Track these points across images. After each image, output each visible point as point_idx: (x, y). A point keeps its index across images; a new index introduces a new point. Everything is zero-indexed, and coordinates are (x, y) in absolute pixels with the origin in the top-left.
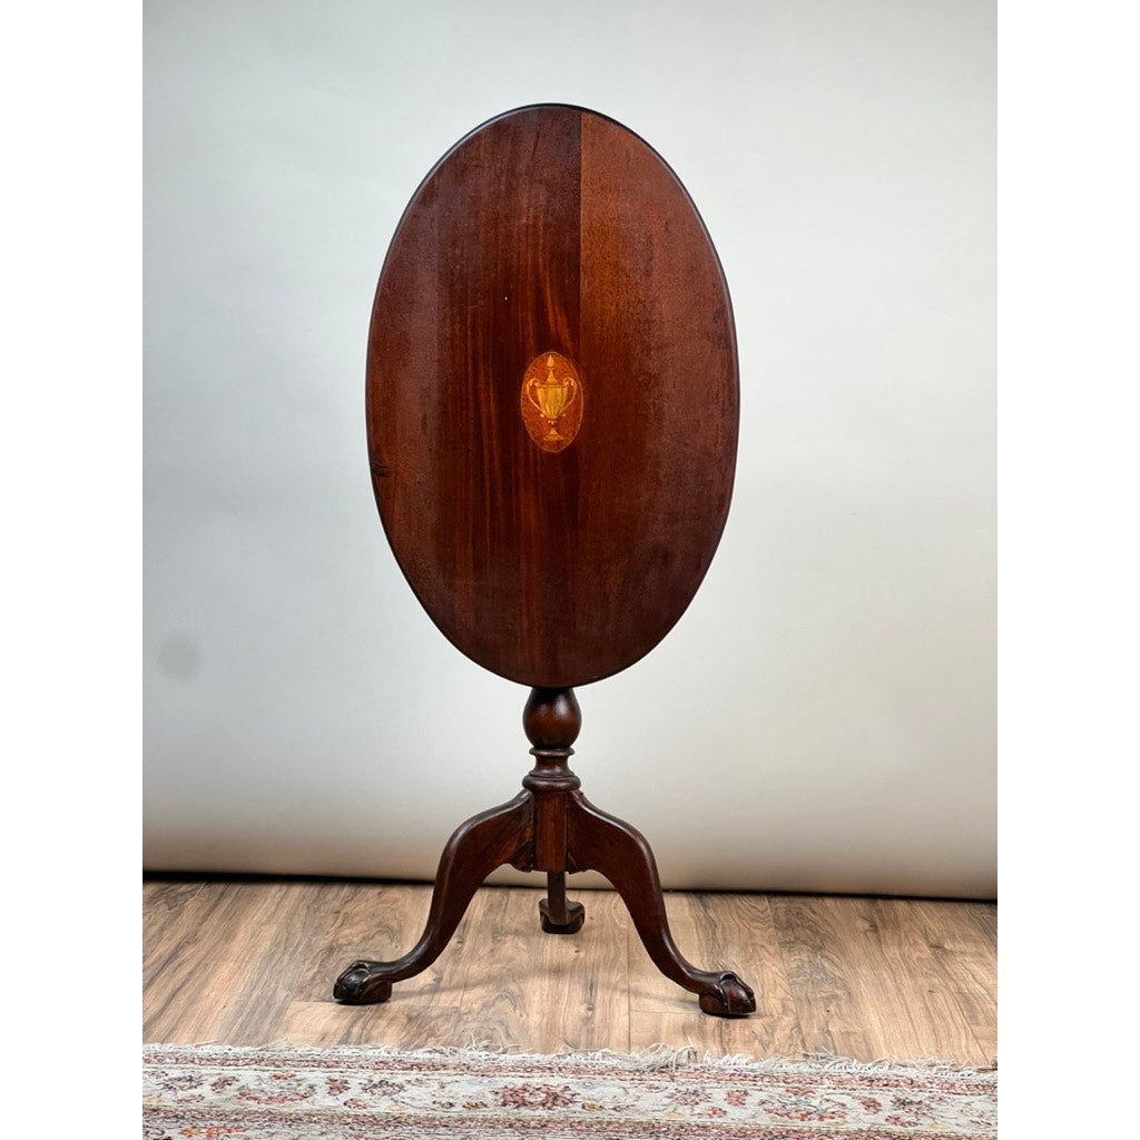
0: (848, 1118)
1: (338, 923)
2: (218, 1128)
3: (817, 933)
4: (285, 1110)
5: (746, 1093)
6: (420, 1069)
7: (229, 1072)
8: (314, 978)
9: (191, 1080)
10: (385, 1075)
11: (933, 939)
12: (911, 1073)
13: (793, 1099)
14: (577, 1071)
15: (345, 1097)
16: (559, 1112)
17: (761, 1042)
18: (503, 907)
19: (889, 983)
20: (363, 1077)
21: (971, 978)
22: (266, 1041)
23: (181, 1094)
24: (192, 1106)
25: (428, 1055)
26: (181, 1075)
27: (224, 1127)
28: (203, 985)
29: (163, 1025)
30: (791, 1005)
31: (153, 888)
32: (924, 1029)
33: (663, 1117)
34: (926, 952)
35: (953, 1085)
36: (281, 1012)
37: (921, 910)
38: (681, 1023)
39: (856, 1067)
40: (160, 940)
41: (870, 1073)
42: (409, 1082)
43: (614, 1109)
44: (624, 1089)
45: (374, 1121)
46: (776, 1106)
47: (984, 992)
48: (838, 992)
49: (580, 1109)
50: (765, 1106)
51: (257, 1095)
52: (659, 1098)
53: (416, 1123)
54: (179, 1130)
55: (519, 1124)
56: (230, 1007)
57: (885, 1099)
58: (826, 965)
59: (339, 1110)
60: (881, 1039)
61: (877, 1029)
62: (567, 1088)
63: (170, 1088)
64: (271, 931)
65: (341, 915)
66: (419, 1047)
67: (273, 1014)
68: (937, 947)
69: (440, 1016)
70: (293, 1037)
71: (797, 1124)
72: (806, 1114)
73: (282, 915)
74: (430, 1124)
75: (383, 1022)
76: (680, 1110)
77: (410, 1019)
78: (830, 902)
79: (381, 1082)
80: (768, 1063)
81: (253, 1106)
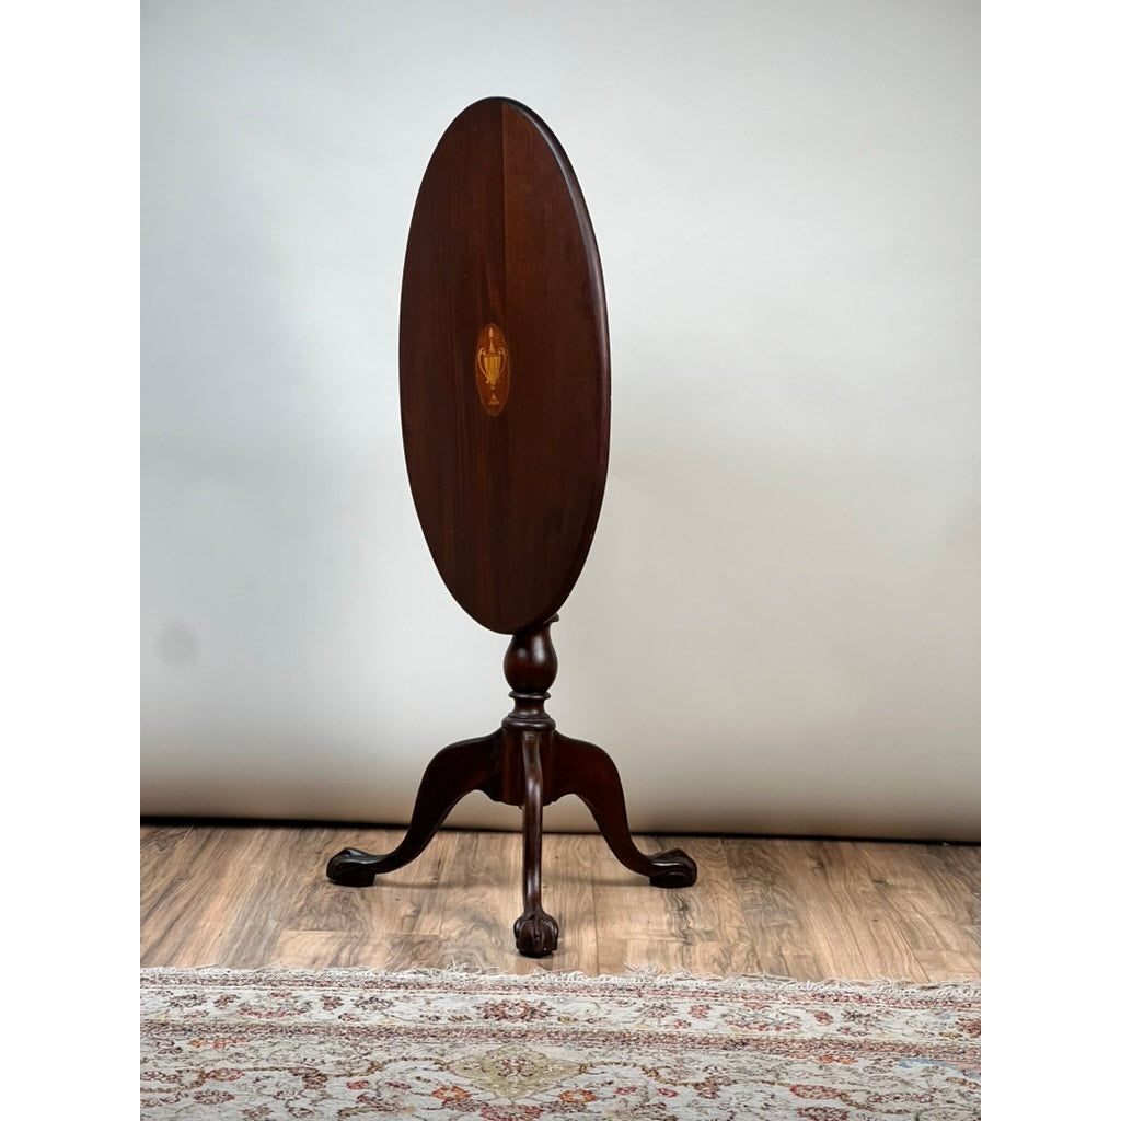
0: (802, 1028)
1: (319, 863)
2: (224, 1039)
3: (768, 870)
4: (285, 1023)
5: (708, 1008)
6: (407, 988)
7: (230, 991)
8: (301, 909)
9: (195, 998)
10: (375, 992)
11: (876, 876)
12: (859, 990)
13: (752, 1012)
14: (552, 989)
15: (339, 1011)
16: (537, 1023)
17: (720, 964)
18: (474, 848)
19: (836, 913)
20: (354, 994)
21: (912, 910)
22: (261, 964)
23: (186, 1011)
24: (199, 1020)
25: (413, 976)
26: (186, 994)
27: (229, 1038)
28: (198, 917)
29: (165, 951)
30: (746, 932)
31: (147, 831)
32: (871, 954)
33: (633, 1028)
34: (870, 887)
35: (898, 1001)
36: (273, 940)
37: (866, 850)
38: (644, 949)
39: (809, 985)
40: (155, 877)
41: (821, 991)
42: (397, 999)
43: (588, 1021)
44: (596, 1004)
45: (367, 1032)
46: (736, 1018)
47: (924, 921)
48: (790, 922)
49: (556, 1021)
50: (727, 1018)
51: (258, 1010)
52: (630, 1011)
53: (407, 1033)
54: (188, 1041)
55: (501, 1034)
56: (226, 936)
57: (836, 1012)
58: (778, 898)
59: (334, 1023)
60: (830, 961)
61: (826, 954)
62: (543, 1004)
63: (176, 1005)
64: (258, 868)
65: (323, 855)
66: (404, 969)
67: (264, 943)
68: (880, 882)
69: (422, 942)
70: (287, 960)
71: (757, 1034)
72: (764, 1026)
73: (267, 855)
74: (419, 1034)
75: (369, 949)
76: (648, 1021)
77: (394, 945)
78: (779, 843)
79: (371, 999)
80: (727, 982)
81: (254, 1020)
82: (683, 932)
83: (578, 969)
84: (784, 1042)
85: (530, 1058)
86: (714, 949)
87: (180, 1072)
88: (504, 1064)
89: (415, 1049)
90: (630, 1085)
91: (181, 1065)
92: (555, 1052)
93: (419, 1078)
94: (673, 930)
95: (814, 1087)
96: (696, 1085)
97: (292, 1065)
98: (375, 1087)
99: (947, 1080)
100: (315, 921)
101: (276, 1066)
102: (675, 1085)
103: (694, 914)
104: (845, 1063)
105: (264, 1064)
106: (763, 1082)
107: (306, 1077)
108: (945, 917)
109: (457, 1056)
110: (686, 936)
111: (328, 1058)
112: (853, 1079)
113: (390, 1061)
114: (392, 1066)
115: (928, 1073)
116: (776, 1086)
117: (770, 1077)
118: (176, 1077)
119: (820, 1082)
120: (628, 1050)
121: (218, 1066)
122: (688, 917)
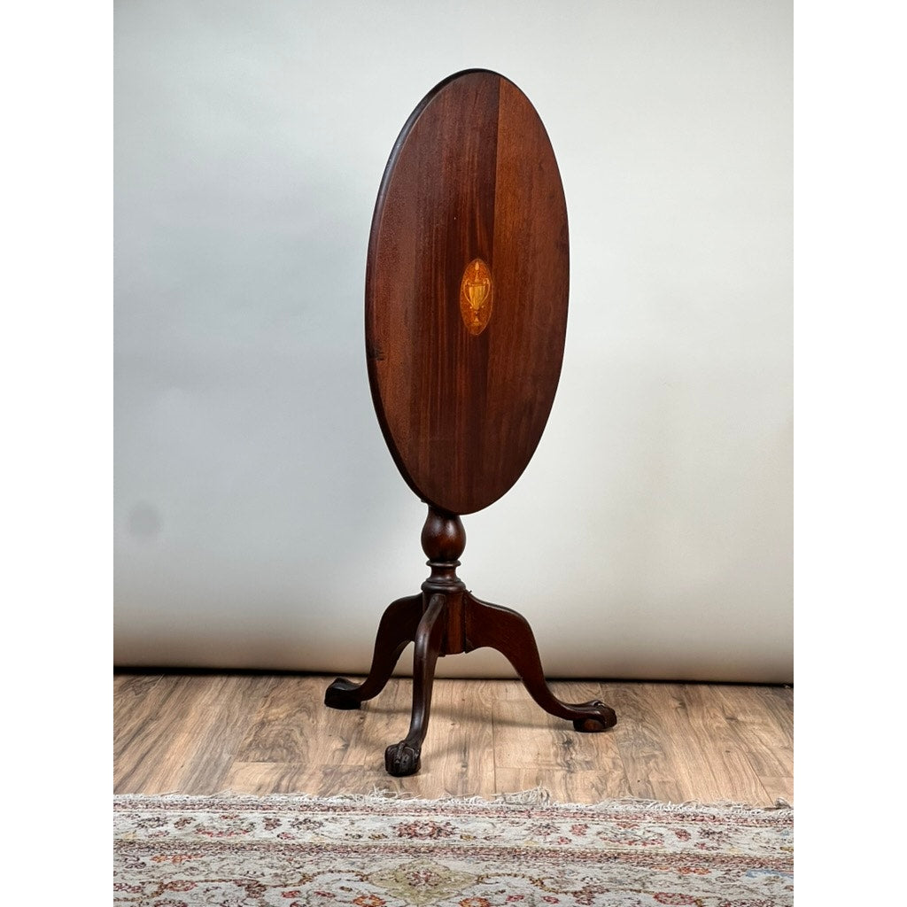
0: (665, 844)
1: (267, 705)
2: (181, 855)
3: (639, 709)
4: (232, 841)
5: (586, 826)
6: (335, 811)
7: (188, 814)
8: (250, 744)
9: (158, 820)
10: (308, 815)
11: (728, 713)
12: (714, 811)
13: (623, 830)
14: (456, 811)
15: (279, 830)
16: (443, 841)
17: (597, 790)
18: (395, 692)
19: (695, 746)
20: (291, 816)
21: (759, 742)
22: (215, 791)
23: (151, 831)
24: (161, 839)
25: (341, 801)
26: (151, 817)
27: (186, 854)
28: (165, 751)
29: (135, 780)
30: (619, 762)
31: (122, 679)
32: (723, 779)
33: (523, 844)
34: (724, 723)
35: (746, 820)
36: (226, 770)
37: (720, 692)
38: (535, 776)
39: (670, 807)
40: (130, 717)
41: (681, 811)
42: (327, 820)
43: (485, 838)
44: (493, 824)
45: (301, 848)
46: (609, 835)
47: (770, 752)
48: (657, 753)
49: (459, 839)
50: (601, 836)
51: (210, 830)
52: (521, 830)
53: (334, 850)
54: (151, 857)
55: (412, 850)
56: (187, 767)
57: (694, 830)
58: (646, 733)
59: (274, 841)
60: (690, 786)
61: (686, 780)
62: (448, 824)
63: (143, 826)
64: (216, 710)
65: (269, 699)
66: (332, 795)
67: (219, 772)
68: (732, 719)
69: (349, 772)
70: (236, 788)
71: (627, 848)
72: (633, 842)
73: (224, 698)
74: (343, 850)
75: (305, 777)
76: (536, 839)
77: (326, 774)
78: (648, 687)
79: (305, 820)
80: (603, 805)
81: (207, 838)
82: (567, 762)
83: (478, 794)
84: (649, 856)
85: (436, 870)
86: (592, 776)
87: (143, 883)
88: (414, 875)
89: (340, 864)
90: (519, 893)
91: (144, 878)
92: (457, 865)
93: (342, 888)
94: (559, 761)
95: (674, 895)
96: (575, 893)
97: (236, 877)
98: (306, 896)
99: (786, 888)
100: (261, 754)
101: (224, 878)
102: (557, 893)
103: (577, 747)
104: (700, 874)
105: (214, 877)
106: (631, 890)
107: (248, 888)
108: (785, 748)
109: (376, 869)
110: (569, 766)
111: (267, 871)
112: (707, 887)
113: (319, 873)
114: (320, 878)
115: (770, 882)
116: (642, 894)
117: (637, 886)
118: (139, 887)
119: (679, 890)
120: (518, 863)
121: (175, 878)
122: (571, 749)
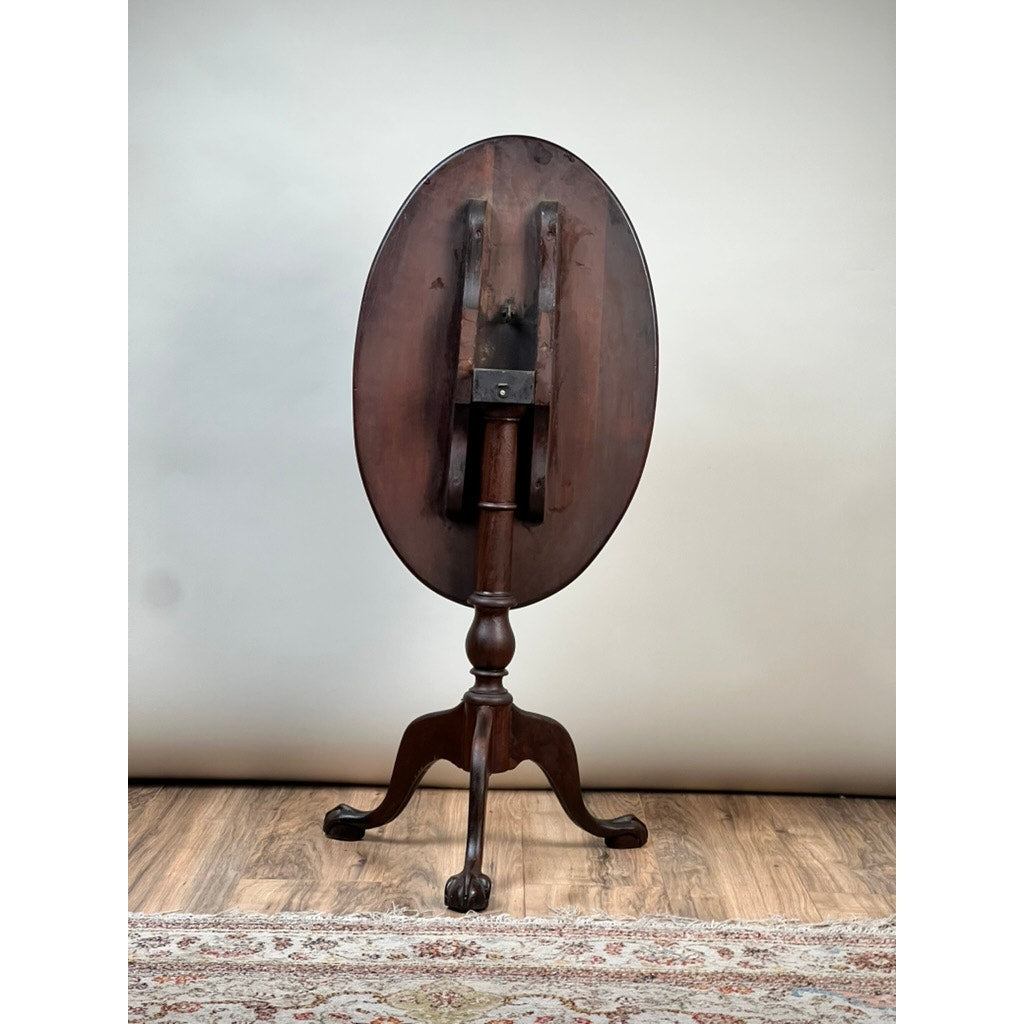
0: (706, 963)
1: (276, 819)
2: (185, 976)
3: (681, 821)
4: (240, 962)
5: (622, 945)
6: (351, 930)
7: (191, 933)
8: (259, 859)
9: (160, 939)
10: (322, 934)
11: (779, 826)
12: (760, 929)
13: (661, 949)
14: (482, 930)
15: (289, 951)
16: (467, 960)
17: (634, 907)
18: (416, 803)
19: (742, 860)
20: (304, 935)
21: (810, 856)
22: (220, 909)
23: (152, 951)
24: (163, 959)
25: (357, 919)
26: (152, 936)
27: (190, 975)
28: (166, 867)
29: (134, 898)
30: (659, 877)
31: (133, 791)
32: (770, 895)
33: (553, 964)
34: (772, 836)
35: (793, 938)
36: (232, 887)
37: (770, 803)
38: (567, 893)
39: (714, 924)
41: (724, 929)
42: (342, 939)
43: (513, 958)
44: (521, 943)
45: (314, 969)
46: (647, 954)
47: (821, 867)
48: (699, 867)
49: (485, 958)
50: (638, 955)
51: (216, 950)
52: (551, 949)
53: (350, 970)
54: (153, 978)
55: (434, 970)
56: (190, 884)
57: (738, 949)
58: (689, 846)
59: (284, 962)
61: (731, 895)
62: (473, 943)
63: (143, 946)
64: (221, 823)
65: (279, 811)
66: (348, 913)
67: (225, 890)
68: (781, 831)
69: (365, 889)
70: (243, 906)
71: (665, 968)
72: (671, 961)
73: (229, 811)
74: (360, 971)
75: (319, 894)
76: (568, 958)
77: (341, 892)
78: (692, 798)
79: (318, 940)
80: (640, 922)
81: (213, 959)
82: (602, 878)
83: (506, 912)
84: (689, 975)
85: (459, 991)
86: (629, 892)
87: (145, 1005)
88: (436, 996)
89: (356, 985)
90: (549, 1014)
91: (146, 999)
92: (482, 986)
93: (359, 1010)
94: (594, 876)
95: (714, 1015)
96: (608, 1014)
97: (245, 998)
98: (319, 1018)
99: (834, 1007)
100: (272, 870)
101: (231, 1000)
102: (589, 1014)
103: (613, 861)
104: (743, 993)
105: (220, 998)
106: (669, 1011)
107: (258, 1010)
108: (839, 862)
109: (394, 990)
110: (605, 881)
111: (277, 992)
112: (750, 1007)
113: (333, 995)
114: (335, 999)
115: (817, 1002)
116: (680, 1014)
117: (675, 1007)
118: (141, 1009)
119: (719, 1010)
120: (547, 984)
121: (179, 999)
122: (607, 865)
